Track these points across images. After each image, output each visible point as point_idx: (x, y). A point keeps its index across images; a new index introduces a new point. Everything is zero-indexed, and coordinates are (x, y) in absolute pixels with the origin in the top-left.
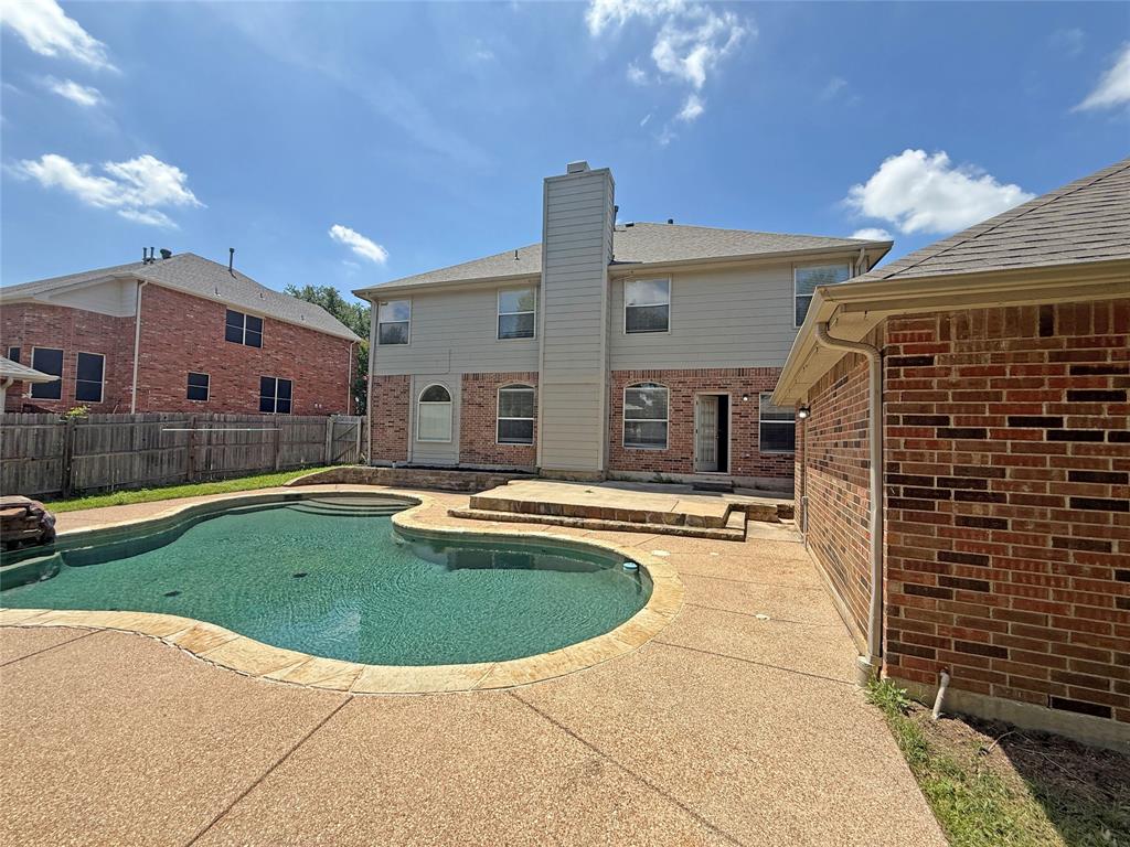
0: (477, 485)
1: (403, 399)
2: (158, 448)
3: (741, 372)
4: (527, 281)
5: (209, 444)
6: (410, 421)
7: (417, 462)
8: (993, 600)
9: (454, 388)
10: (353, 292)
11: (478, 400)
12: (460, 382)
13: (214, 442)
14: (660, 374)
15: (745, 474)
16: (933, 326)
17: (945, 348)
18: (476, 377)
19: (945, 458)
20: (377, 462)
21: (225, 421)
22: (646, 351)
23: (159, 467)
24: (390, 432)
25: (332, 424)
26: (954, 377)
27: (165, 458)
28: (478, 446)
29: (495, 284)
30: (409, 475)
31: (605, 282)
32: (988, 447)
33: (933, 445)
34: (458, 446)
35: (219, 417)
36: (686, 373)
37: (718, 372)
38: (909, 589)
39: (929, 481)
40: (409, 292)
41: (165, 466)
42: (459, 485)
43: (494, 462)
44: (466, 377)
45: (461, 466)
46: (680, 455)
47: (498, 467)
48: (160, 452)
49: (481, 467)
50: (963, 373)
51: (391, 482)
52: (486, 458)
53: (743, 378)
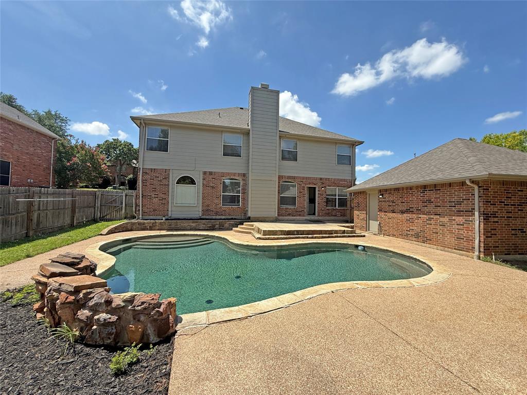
0: (220, 226)
1: (164, 182)
2: (9, 214)
3: (321, 179)
4: (239, 131)
5: (39, 210)
6: (170, 194)
7: (174, 216)
8: (497, 237)
9: (198, 178)
10: (131, 117)
11: (212, 185)
12: (202, 175)
13: (41, 208)
14: (294, 178)
15: (322, 216)
16: (488, 182)
17: (490, 187)
18: (211, 173)
19: (491, 209)
20: (146, 217)
21: (47, 193)
22: (291, 169)
23: (9, 228)
24: (155, 200)
25: (100, 195)
26: (492, 193)
27: (14, 222)
28: (212, 207)
29: (222, 129)
30: (178, 224)
31: (278, 138)
32: (496, 207)
33: (489, 207)
34: (201, 207)
35: (44, 191)
36: (303, 178)
37: (314, 178)
38: (487, 237)
39: (488, 214)
40: (169, 124)
41: (14, 227)
42: (210, 227)
43: (222, 215)
44: (205, 173)
45: (203, 217)
46: (301, 210)
47: (223, 217)
48: (11, 217)
49: (214, 217)
50: (493, 192)
51: (166, 228)
52: (217, 214)
53: (322, 181)
